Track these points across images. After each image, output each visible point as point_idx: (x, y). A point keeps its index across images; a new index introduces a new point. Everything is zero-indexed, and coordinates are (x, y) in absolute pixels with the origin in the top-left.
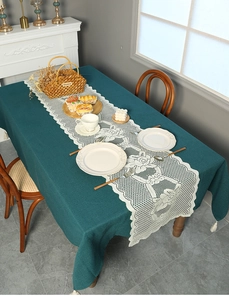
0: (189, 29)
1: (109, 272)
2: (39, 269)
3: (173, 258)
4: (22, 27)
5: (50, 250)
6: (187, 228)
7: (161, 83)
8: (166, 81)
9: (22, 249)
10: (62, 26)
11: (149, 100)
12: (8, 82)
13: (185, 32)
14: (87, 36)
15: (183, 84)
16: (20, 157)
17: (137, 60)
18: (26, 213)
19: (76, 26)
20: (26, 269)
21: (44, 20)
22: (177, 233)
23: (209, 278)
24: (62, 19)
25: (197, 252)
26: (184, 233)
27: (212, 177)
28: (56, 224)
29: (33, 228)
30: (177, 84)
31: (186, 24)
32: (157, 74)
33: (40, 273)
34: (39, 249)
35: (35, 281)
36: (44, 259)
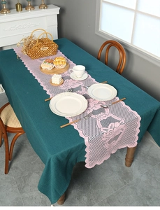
0: (136, 11)
1: (74, 193)
2: (21, 190)
3: (125, 183)
4: (17, 11)
5: (30, 175)
6: (136, 160)
7: (117, 51)
8: (120, 48)
10: (46, 10)
11: (108, 63)
13: (133, 14)
14: (65, 18)
15: (133, 51)
17: (100, 35)
19: (56, 11)
20: (11, 189)
21: (33, 7)
22: (128, 163)
23: (153, 199)
24: (47, 5)
25: (144, 178)
26: (134, 164)
28: (35, 155)
30: (128, 52)
31: (134, 8)
32: (113, 44)
33: (21, 193)
34: (22, 174)
35: (17, 199)
36: (25, 182)
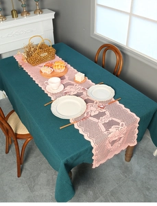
0: (131, 14)
1: (80, 189)
2: (32, 189)
3: (126, 177)
4: (13, 17)
5: (38, 175)
6: (135, 155)
7: (113, 53)
8: (116, 52)
9: (19, 175)
10: (41, 15)
11: (105, 66)
12: (4, 57)
13: (128, 17)
14: (59, 22)
15: (129, 54)
16: (15, 110)
17: (96, 38)
18: (20, 149)
19: (52, 15)
20: (22, 189)
21: (28, 12)
22: (128, 159)
23: (151, 190)
24: (41, 10)
25: (143, 171)
26: (133, 159)
27: (151, 118)
28: (42, 156)
29: (26, 160)
30: (124, 54)
31: (129, 12)
32: (110, 47)
33: (32, 191)
34: (31, 174)
35: (29, 197)
36: (34, 181)
